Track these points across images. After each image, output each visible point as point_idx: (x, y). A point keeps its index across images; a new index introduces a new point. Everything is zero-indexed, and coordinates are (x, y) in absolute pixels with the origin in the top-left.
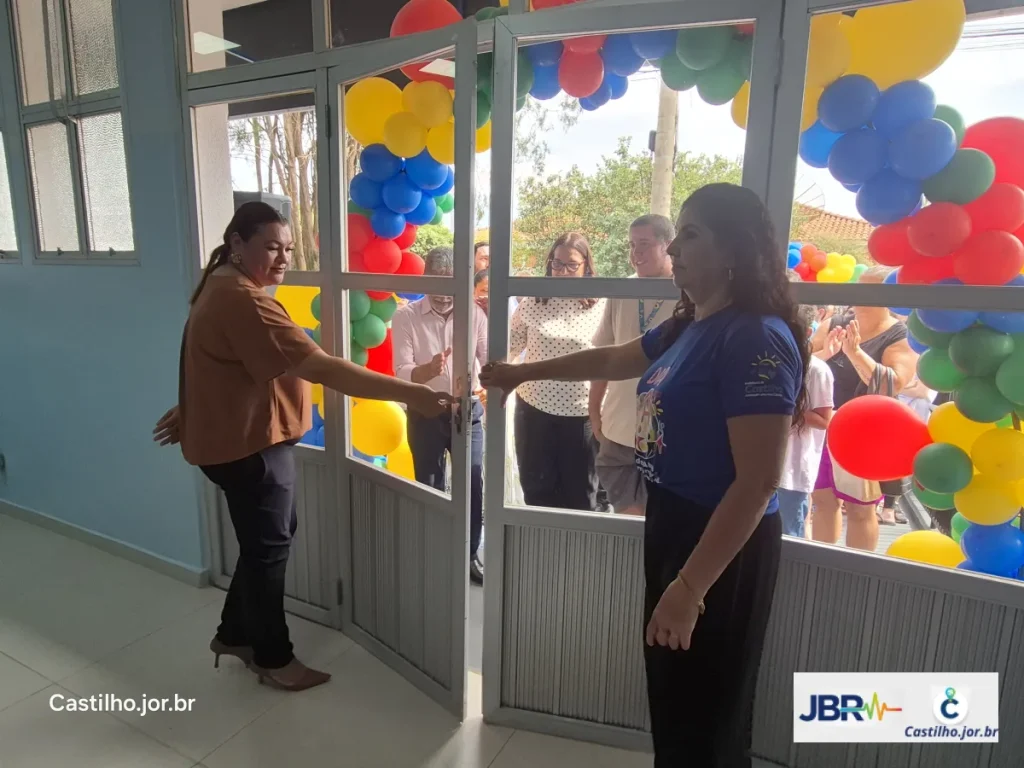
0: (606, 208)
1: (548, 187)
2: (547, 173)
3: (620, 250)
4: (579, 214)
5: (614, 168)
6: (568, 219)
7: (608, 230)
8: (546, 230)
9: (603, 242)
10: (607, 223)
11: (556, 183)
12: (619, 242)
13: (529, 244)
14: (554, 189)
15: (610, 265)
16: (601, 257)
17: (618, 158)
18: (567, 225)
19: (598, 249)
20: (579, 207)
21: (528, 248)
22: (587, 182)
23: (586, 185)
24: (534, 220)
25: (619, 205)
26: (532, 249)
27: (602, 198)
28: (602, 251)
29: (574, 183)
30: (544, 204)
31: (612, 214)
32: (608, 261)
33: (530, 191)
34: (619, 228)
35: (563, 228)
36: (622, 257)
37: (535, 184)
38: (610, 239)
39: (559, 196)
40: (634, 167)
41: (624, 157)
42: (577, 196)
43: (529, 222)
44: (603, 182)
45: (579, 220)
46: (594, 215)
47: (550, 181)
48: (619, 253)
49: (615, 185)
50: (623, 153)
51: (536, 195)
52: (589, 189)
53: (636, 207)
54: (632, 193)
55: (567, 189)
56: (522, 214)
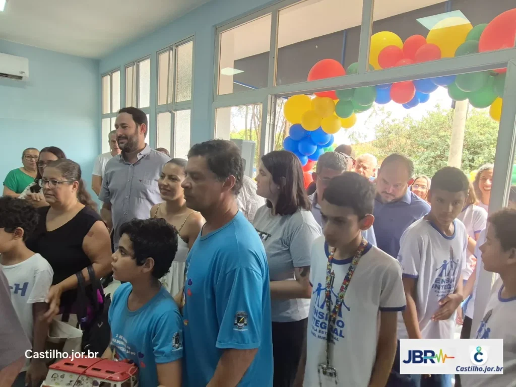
0: (426, 136)
1: (393, 124)
2: (392, 117)
3: (433, 158)
4: (410, 139)
5: (432, 115)
6: (403, 140)
7: (427, 148)
8: (390, 146)
9: (423, 153)
10: (426, 144)
11: (396, 122)
12: (433, 154)
13: (379, 153)
14: (395, 125)
15: (427, 166)
16: (421, 162)
17: (435, 110)
18: (402, 145)
19: (420, 157)
20: (410, 135)
21: (379, 155)
22: (415, 122)
23: (415, 124)
24: (384, 141)
25: (434, 134)
26: (381, 156)
27: (424, 130)
28: (422, 158)
29: (408, 122)
30: (390, 133)
31: (430, 139)
32: (424, 163)
33: (382, 126)
34: (434, 146)
35: (400, 145)
36: (435, 162)
37: (385, 123)
38: (428, 152)
39: (398, 129)
40: (445, 114)
41: (438, 109)
42: (408, 128)
43: (380, 142)
44: (425, 122)
45: (409, 142)
46: (419, 140)
47: (393, 121)
48: (433, 160)
49: (432, 124)
50: (437, 106)
51: (385, 128)
52: (417, 126)
53: (445, 136)
54: (442, 128)
55: (403, 125)
56: (377, 137)
